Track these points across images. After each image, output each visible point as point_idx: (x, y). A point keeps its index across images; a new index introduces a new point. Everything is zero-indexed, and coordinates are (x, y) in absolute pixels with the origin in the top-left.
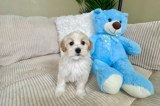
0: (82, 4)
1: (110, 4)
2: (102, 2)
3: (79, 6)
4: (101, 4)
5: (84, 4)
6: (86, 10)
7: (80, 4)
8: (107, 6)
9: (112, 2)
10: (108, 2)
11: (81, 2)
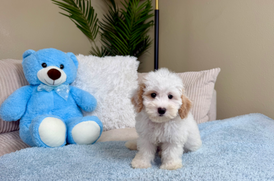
0: (95, 40)
1: (143, 42)
2: (128, 39)
3: (91, 42)
4: (128, 43)
5: (101, 41)
7: (91, 40)
9: (146, 40)
10: (140, 38)
11: (94, 37)
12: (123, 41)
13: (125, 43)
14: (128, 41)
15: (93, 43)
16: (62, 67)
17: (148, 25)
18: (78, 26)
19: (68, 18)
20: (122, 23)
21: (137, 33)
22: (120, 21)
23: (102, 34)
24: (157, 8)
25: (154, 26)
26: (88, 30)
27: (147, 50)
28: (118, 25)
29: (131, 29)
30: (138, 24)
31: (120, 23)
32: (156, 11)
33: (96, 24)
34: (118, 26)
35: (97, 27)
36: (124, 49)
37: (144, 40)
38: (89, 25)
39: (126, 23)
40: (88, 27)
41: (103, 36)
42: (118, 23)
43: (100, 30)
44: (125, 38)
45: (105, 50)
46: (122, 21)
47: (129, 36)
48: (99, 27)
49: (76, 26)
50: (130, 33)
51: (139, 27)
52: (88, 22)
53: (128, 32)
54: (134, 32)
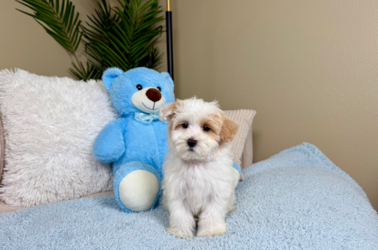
0: (76, 53)
1: (148, 57)
2: (128, 52)
3: (70, 56)
4: (127, 57)
5: (85, 53)
6: (90, 66)
9: (153, 53)
10: (145, 52)
11: (74, 48)
12: (119, 54)
13: (122, 58)
14: (127, 55)
15: (73, 56)
18: (48, 31)
19: (32, 18)
20: (116, 27)
21: (139, 43)
22: (114, 25)
23: (87, 44)
24: (169, 10)
25: (165, 34)
26: (64, 38)
28: (112, 31)
29: (131, 38)
30: (141, 31)
31: (114, 27)
32: (167, 12)
33: (77, 28)
34: (111, 33)
35: (79, 34)
37: (151, 55)
38: (66, 30)
39: (122, 28)
40: (64, 33)
41: (88, 46)
42: (111, 28)
43: (83, 38)
44: (122, 49)
45: (92, 68)
46: (116, 24)
47: (128, 47)
48: (82, 33)
49: (45, 31)
50: (130, 43)
51: (142, 35)
52: (64, 25)
53: (127, 41)
54: (135, 42)
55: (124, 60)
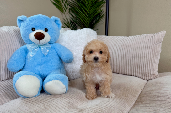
0: (65, 13)
1: (98, 14)
2: (88, 12)
3: (62, 15)
4: (88, 15)
5: (69, 14)
6: (71, 20)
7: (62, 13)
8: (94, 16)
9: (100, 13)
10: (96, 12)
11: (64, 11)
12: (84, 13)
14: (88, 14)
15: (64, 15)
16: (46, 30)
17: (102, 2)
18: (54, 4)
21: (94, 8)
23: (70, 9)
25: (105, 3)
26: (60, 6)
27: (101, 20)
29: (90, 5)
30: (95, 2)
33: (66, 2)
34: (82, 3)
35: (67, 4)
36: (85, 20)
37: (99, 13)
38: (61, 2)
40: (61, 4)
43: (68, 6)
44: (86, 11)
47: (89, 10)
49: (52, 3)
50: (90, 8)
51: (95, 4)
53: (88, 7)
54: (92, 7)
55: (86, 16)
